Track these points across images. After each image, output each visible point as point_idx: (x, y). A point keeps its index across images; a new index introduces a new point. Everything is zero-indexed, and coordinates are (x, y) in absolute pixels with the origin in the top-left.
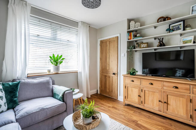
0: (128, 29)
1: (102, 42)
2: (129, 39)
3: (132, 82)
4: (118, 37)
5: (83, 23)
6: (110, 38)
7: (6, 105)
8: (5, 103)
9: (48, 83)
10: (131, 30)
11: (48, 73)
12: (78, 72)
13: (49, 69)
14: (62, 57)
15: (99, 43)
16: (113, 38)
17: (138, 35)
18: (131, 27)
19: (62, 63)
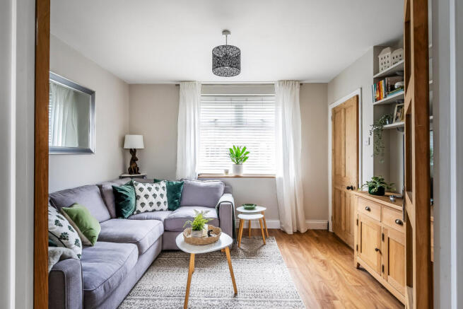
0: (374, 74)
1: (335, 112)
2: (376, 100)
3: (368, 212)
4: (357, 96)
5: (285, 82)
6: (345, 100)
7: (167, 205)
8: (165, 202)
9: (216, 189)
10: (381, 73)
11: (225, 175)
12: (277, 177)
13: (227, 169)
14: (246, 150)
15: (330, 114)
16: (350, 100)
17: (397, 85)
18: (381, 66)
19: (247, 160)
